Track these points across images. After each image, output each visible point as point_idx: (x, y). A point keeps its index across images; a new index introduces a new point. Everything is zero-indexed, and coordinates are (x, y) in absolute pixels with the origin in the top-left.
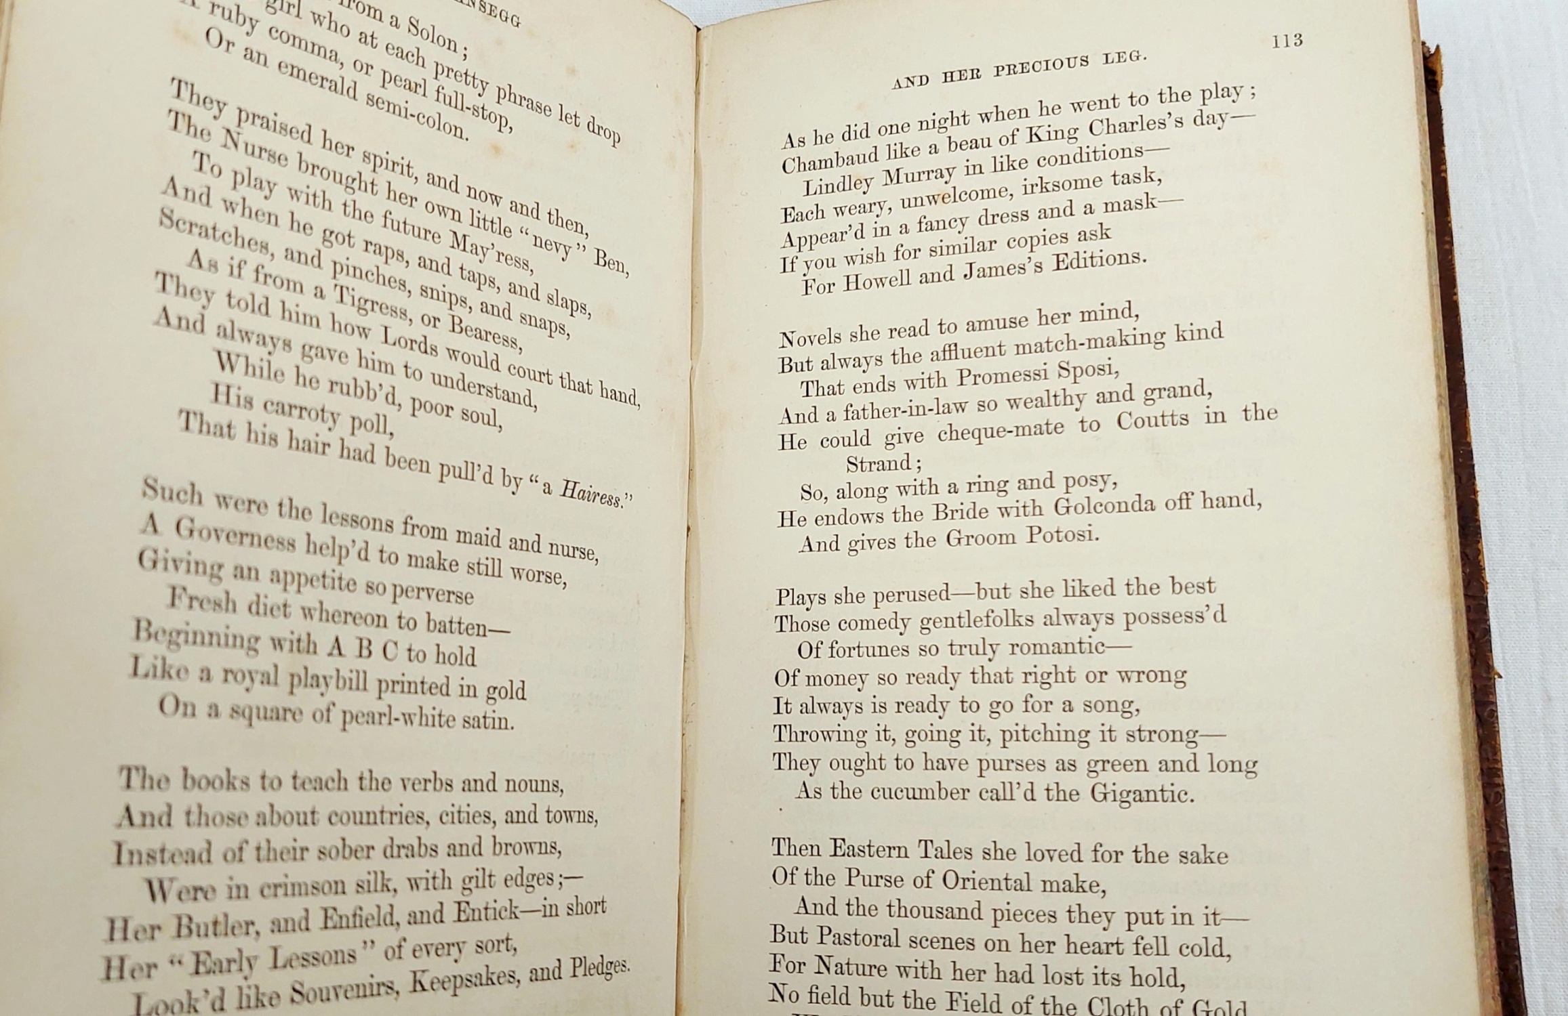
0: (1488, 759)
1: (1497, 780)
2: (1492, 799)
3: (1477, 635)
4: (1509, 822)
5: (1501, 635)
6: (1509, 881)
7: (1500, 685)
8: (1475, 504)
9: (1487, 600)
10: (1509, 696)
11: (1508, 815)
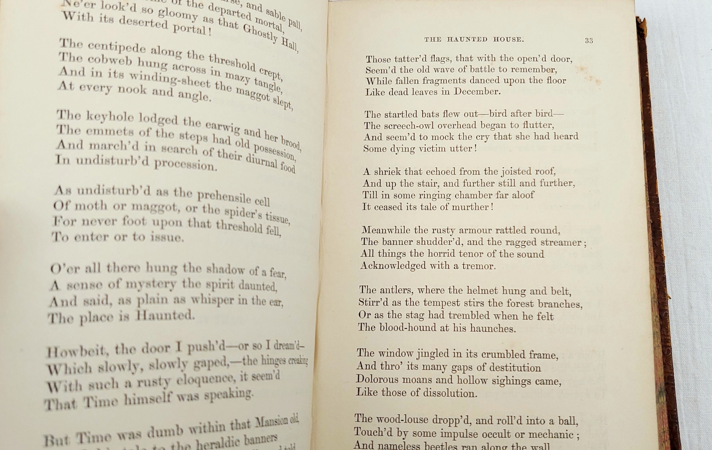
0: (664, 335)
1: (668, 344)
2: (666, 353)
3: (660, 280)
4: (673, 362)
5: (670, 279)
6: (674, 389)
7: (670, 302)
8: (659, 222)
9: (664, 264)
10: (674, 306)
11: (673, 359)
